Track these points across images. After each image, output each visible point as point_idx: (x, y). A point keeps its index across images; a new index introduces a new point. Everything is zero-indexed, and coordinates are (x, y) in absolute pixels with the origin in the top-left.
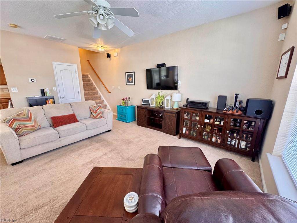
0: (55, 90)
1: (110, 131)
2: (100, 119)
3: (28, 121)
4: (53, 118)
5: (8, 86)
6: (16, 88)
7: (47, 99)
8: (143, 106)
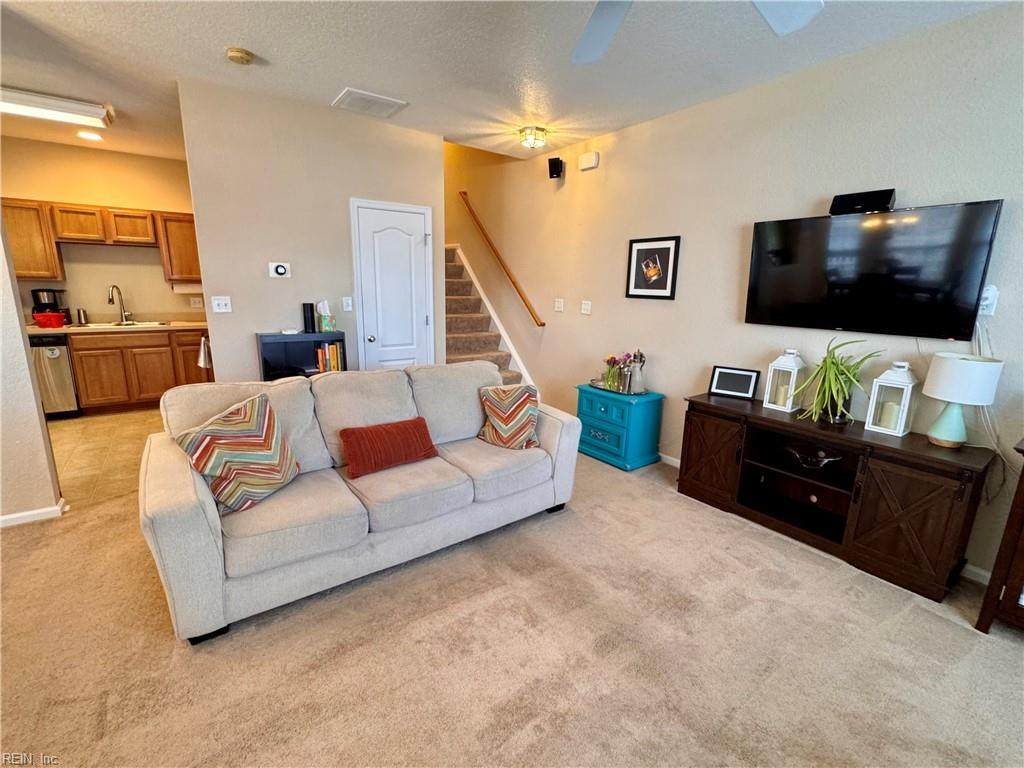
0: (350, 309)
1: (560, 507)
2: (525, 452)
3: (260, 445)
4: (347, 435)
5: (204, 288)
6: (227, 299)
7: (319, 344)
8: (713, 401)
